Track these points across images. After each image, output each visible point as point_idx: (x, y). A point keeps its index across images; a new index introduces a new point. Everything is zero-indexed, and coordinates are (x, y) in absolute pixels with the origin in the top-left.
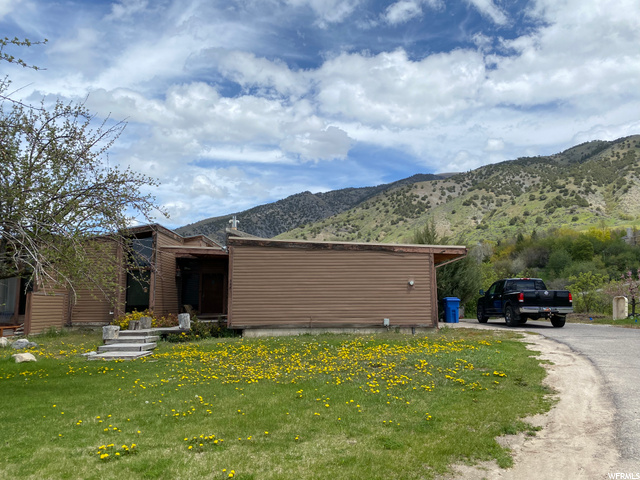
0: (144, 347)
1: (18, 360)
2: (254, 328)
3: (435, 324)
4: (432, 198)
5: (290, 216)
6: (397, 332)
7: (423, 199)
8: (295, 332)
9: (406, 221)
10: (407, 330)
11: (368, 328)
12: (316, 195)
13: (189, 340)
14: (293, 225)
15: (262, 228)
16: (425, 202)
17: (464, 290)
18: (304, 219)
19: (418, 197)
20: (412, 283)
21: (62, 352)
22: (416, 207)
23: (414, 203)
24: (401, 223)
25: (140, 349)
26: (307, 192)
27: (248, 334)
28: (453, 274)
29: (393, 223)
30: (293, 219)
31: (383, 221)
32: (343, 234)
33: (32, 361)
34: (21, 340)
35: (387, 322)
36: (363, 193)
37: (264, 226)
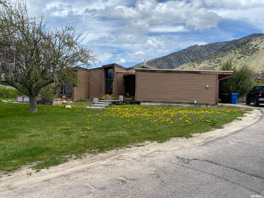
0: (104, 106)
1: (66, 107)
2: (144, 102)
3: (216, 104)
4: (260, 45)
5: (188, 56)
6: (200, 106)
7: (255, 46)
8: (159, 104)
9: (245, 57)
10: (204, 106)
11: (188, 104)
12: (201, 46)
13: (122, 104)
14: (189, 60)
15: (175, 62)
16: (256, 48)
17: (242, 90)
18: (194, 57)
19: (252, 45)
20: (207, 87)
21: (80, 106)
22: (251, 50)
23: (250, 48)
24: (242, 58)
25: (102, 106)
26: (196, 45)
27: (142, 104)
28: (237, 83)
29: (238, 58)
30: (189, 57)
31: (233, 57)
32: (212, 64)
33: (70, 108)
34: (70, 102)
35: (195, 102)
36: (224, 44)
37: (176, 61)
